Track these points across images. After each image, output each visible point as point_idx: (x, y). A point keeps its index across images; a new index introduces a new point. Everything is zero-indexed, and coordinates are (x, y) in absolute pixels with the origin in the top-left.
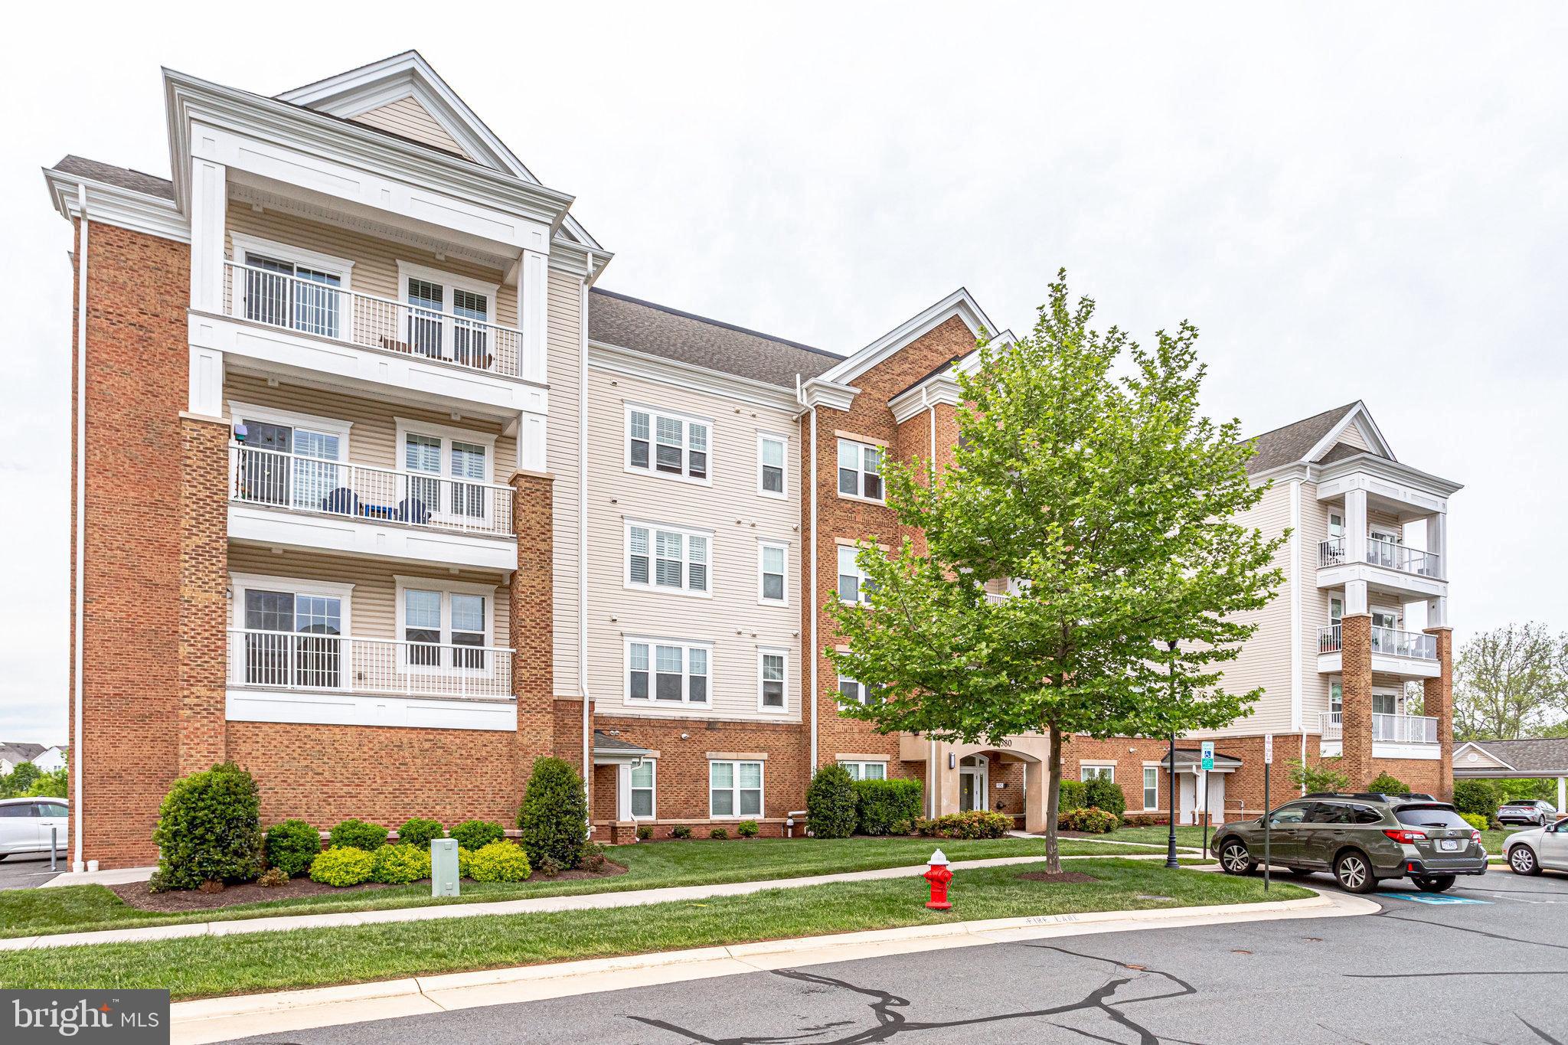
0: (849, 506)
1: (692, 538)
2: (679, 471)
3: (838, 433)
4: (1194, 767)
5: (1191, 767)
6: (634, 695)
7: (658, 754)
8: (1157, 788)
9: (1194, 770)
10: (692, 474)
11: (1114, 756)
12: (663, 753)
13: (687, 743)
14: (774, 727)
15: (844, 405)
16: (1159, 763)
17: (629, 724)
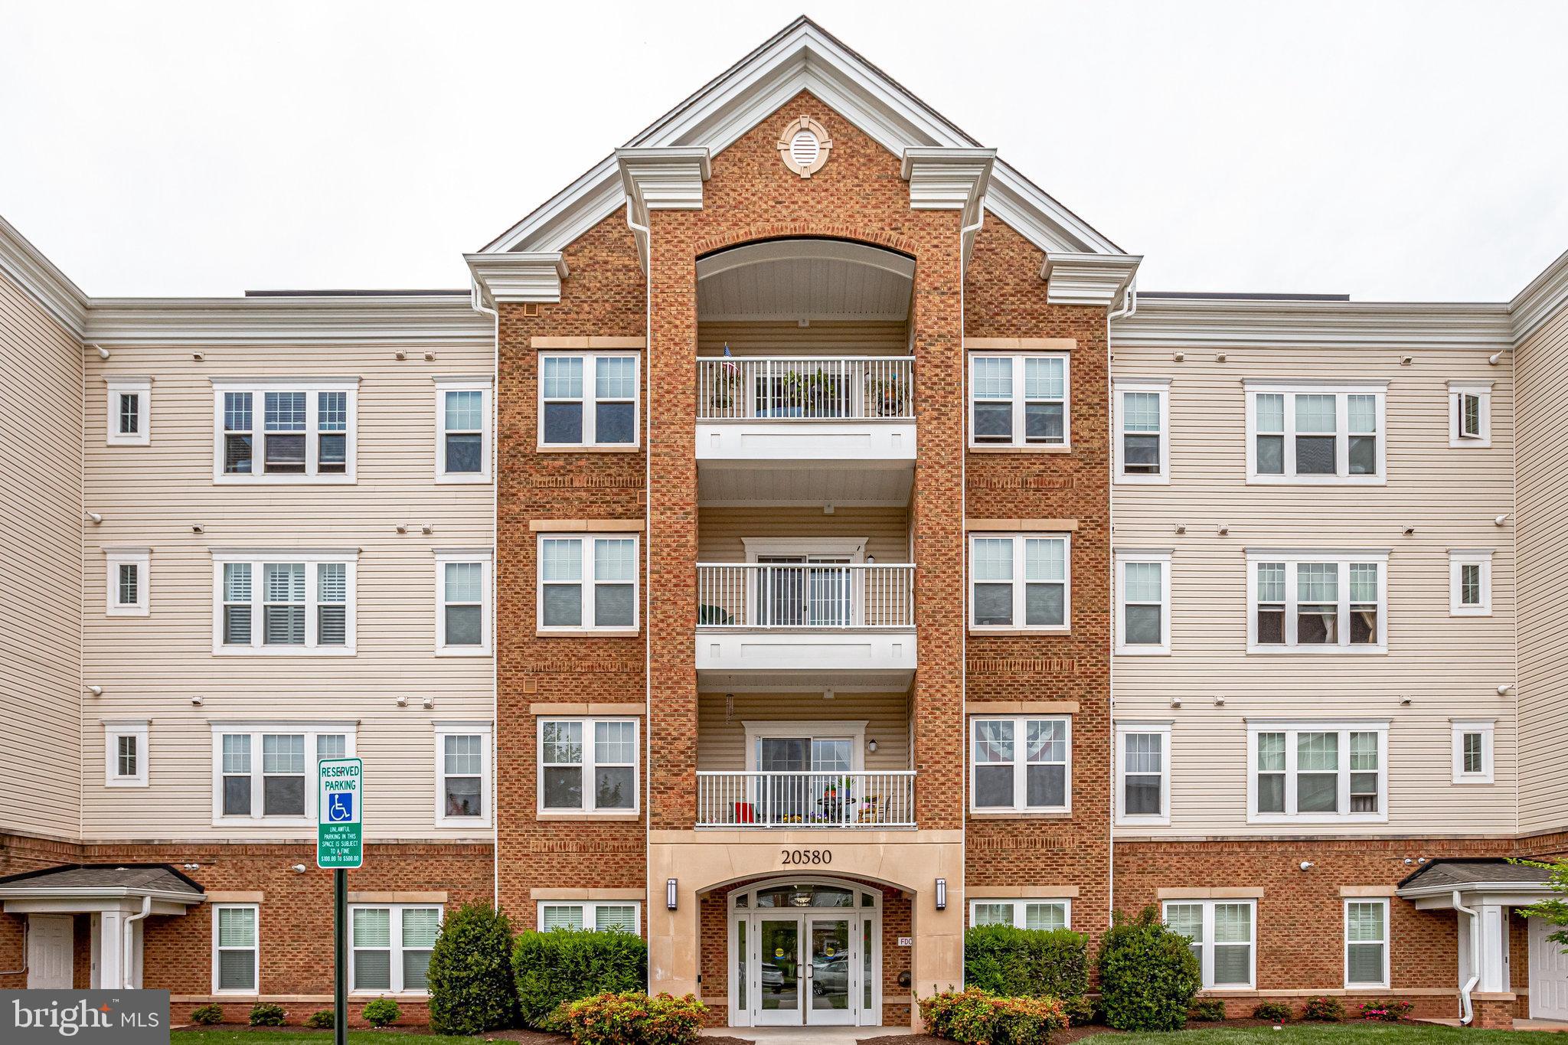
0: (561, 462)
1: (321, 567)
2: (301, 469)
3: (536, 342)
4: (1456, 896)
5: (1449, 896)
6: (228, 810)
7: (259, 896)
8: (1386, 942)
9: (1457, 902)
10: (323, 469)
11: (1254, 879)
12: (269, 895)
13: (307, 879)
14: (459, 850)
15: (548, 290)
16: (1392, 890)
17: (213, 853)
